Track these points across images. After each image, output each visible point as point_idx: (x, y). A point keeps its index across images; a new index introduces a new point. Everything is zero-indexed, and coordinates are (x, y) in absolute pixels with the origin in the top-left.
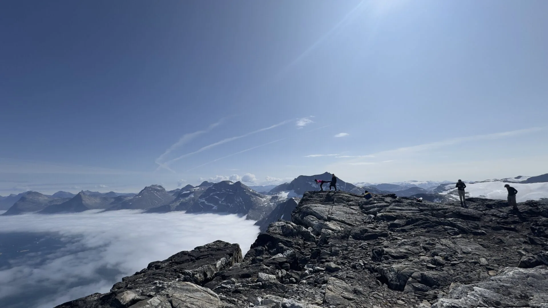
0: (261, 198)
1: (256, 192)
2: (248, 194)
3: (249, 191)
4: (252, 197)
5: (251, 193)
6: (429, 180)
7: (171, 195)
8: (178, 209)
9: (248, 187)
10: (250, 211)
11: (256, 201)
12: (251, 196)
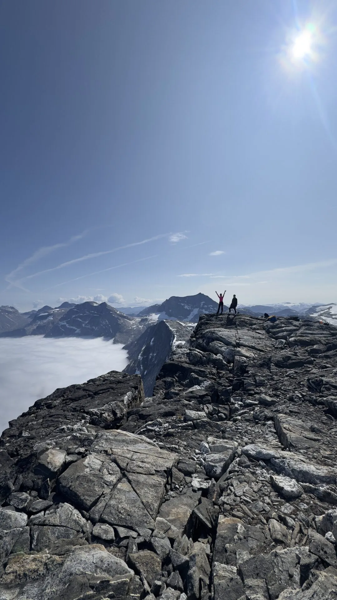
0: (129, 320)
1: (124, 314)
2: (115, 316)
3: (116, 313)
4: (120, 320)
5: (118, 315)
6: (301, 302)
7: (27, 317)
8: (35, 333)
9: (115, 308)
10: (118, 334)
11: (124, 323)
12: (118, 318)
